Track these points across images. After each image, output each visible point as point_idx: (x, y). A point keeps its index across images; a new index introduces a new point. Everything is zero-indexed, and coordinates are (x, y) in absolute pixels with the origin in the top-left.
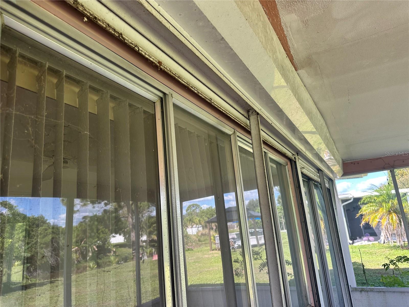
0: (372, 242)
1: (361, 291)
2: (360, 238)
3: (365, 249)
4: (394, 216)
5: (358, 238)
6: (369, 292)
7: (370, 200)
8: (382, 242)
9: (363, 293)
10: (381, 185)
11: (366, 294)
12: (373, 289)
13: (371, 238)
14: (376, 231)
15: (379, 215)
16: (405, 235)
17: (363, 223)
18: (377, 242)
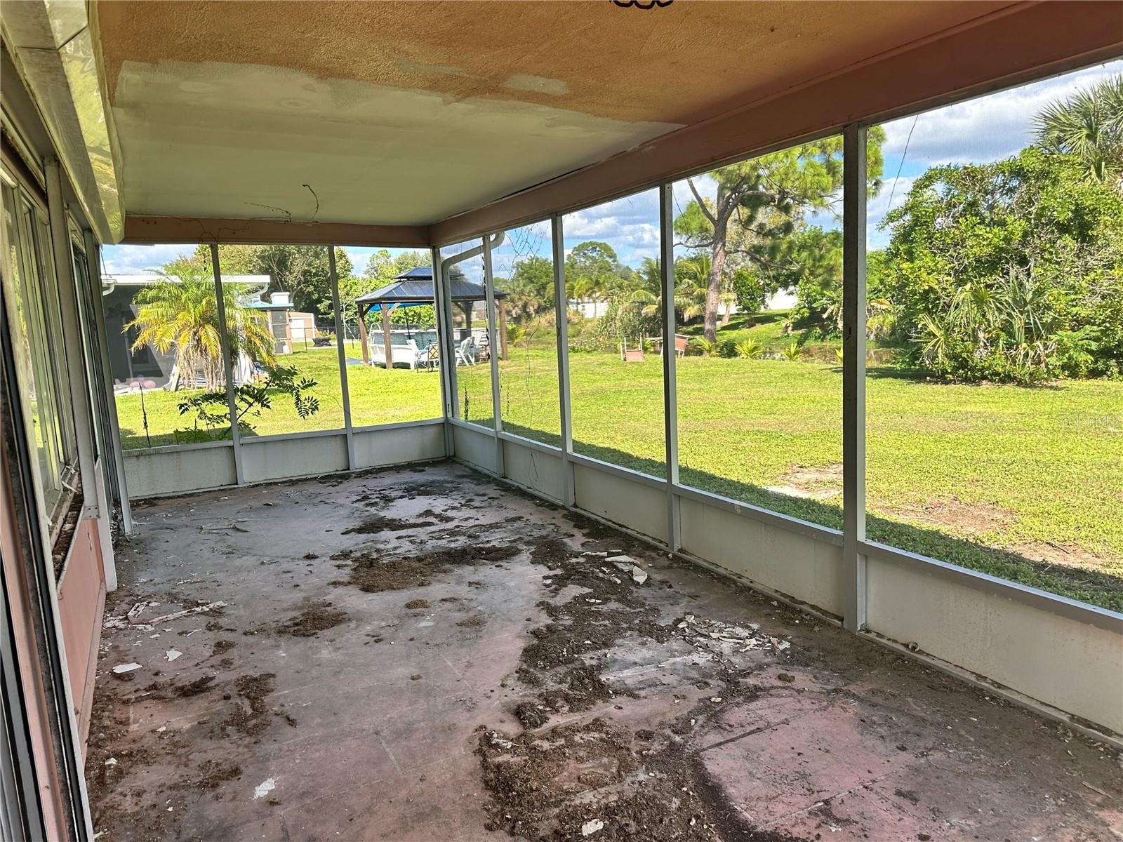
0: (149, 390)
1: (138, 457)
2: (123, 381)
3: (134, 403)
4: (209, 330)
5: (117, 381)
6: (152, 457)
7: (157, 294)
8: (173, 388)
9: (142, 458)
10: (179, 259)
11: (147, 459)
12: (161, 449)
13: (149, 382)
14: (162, 366)
15: (174, 327)
16: (224, 369)
17: (138, 343)
18: (161, 389)
